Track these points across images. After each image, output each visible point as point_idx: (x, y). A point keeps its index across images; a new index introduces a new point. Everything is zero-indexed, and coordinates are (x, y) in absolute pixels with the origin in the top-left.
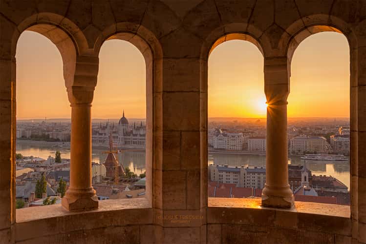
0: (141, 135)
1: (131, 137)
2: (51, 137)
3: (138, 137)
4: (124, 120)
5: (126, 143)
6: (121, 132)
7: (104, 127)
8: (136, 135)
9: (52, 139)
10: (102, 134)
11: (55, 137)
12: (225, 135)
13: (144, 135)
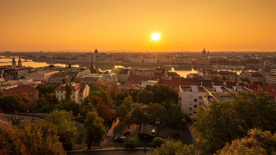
0: (103, 57)
1: (99, 58)
2: (66, 58)
3: (102, 58)
4: (96, 51)
5: (97, 60)
6: (95, 56)
7: (88, 54)
10: (87, 57)
11: (68, 58)
12: (136, 57)
13: (104, 57)
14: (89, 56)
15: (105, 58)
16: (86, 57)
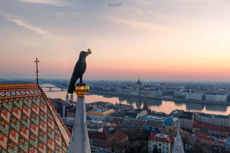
0: (147, 90)
1: (143, 91)
2: (104, 89)
3: (146, 91)
4: (139, 82)
5: (140, 93)
6: (138, 88)
7: (129, 85)
8: (145, 90)
9: (104, 90)
10: (128, 89)
11: (106, 89)
12: (192, 92)
13: (149, 90)
14: (130, 88)
15: (151, 91)
16: (126, 89)
